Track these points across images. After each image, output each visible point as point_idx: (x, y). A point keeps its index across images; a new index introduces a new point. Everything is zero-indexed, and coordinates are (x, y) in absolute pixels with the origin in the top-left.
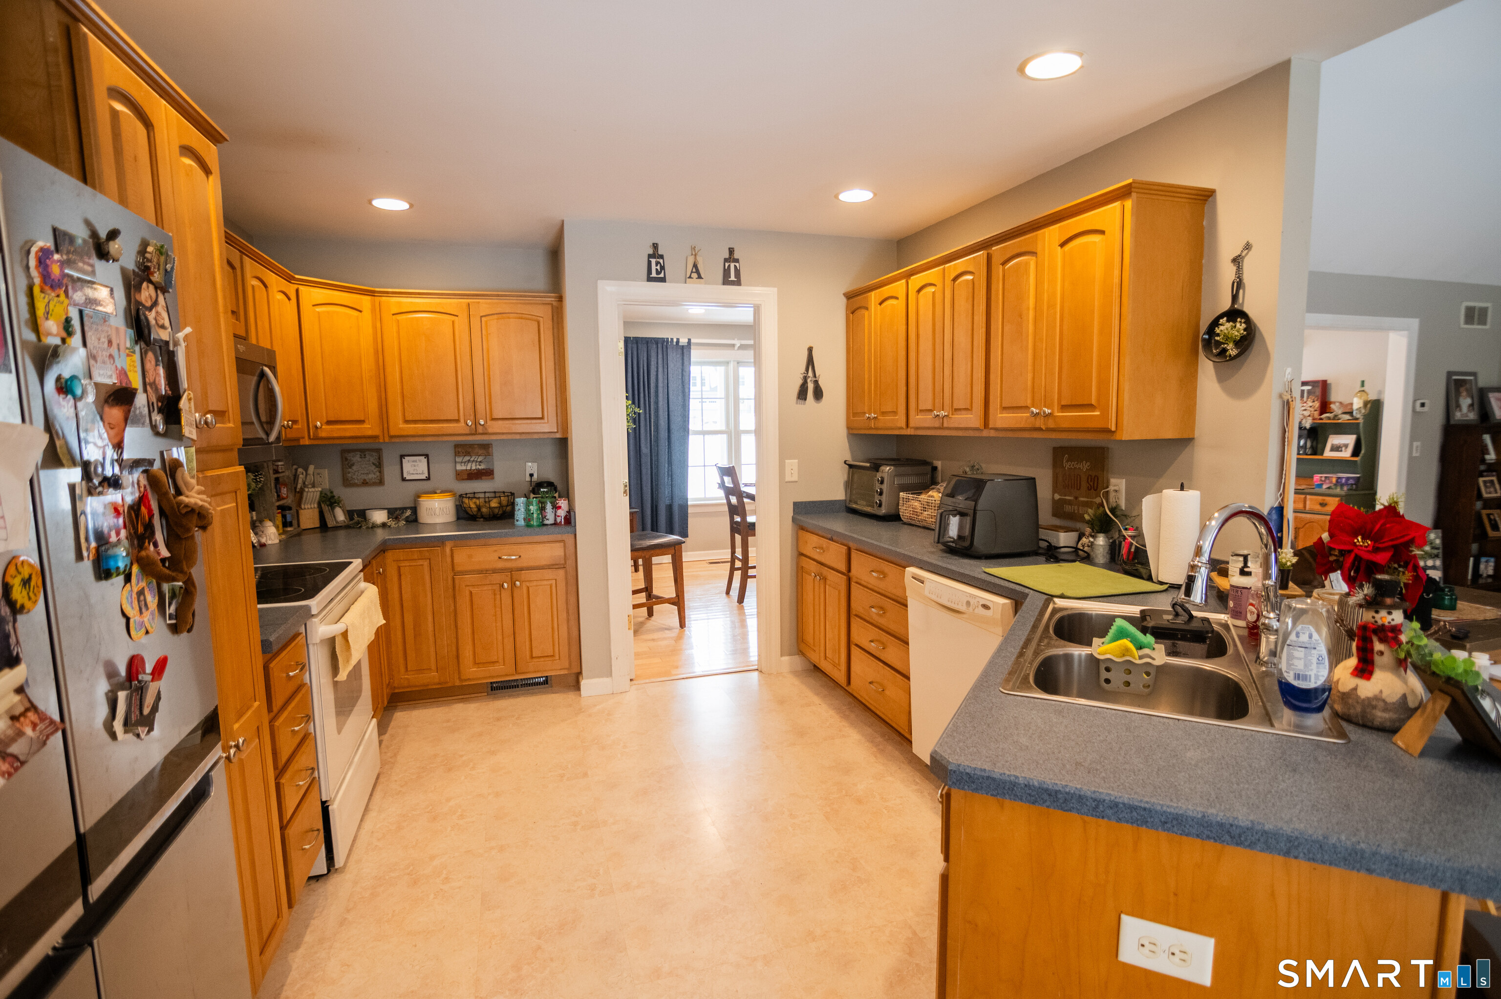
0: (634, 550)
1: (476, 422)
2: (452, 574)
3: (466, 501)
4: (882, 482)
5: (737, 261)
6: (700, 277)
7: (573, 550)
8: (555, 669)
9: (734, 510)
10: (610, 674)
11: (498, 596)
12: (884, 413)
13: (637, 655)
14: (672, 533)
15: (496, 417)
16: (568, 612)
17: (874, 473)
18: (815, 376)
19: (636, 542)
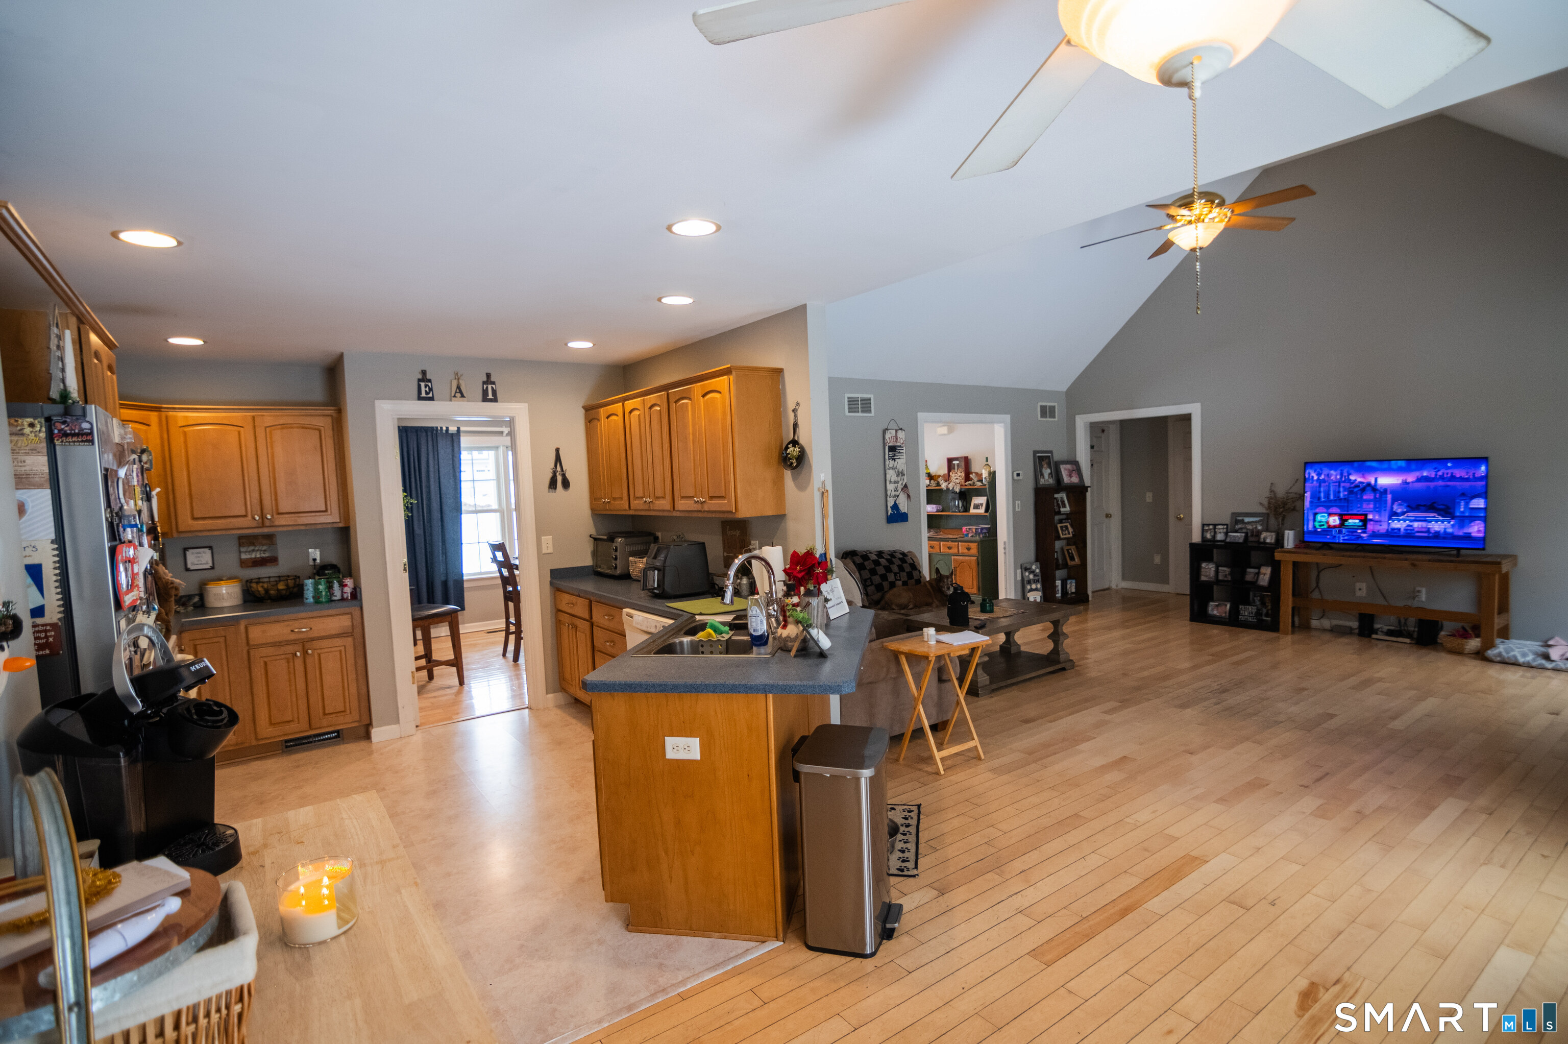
0: (414, 620)
1: (263, 516)
2: (247, 648)
3: (254, 585)
4: (616, 550)
5: (494, 383)
6: (463, 396)
7: (359, 620)
8: (345, 722)
9: (506, 581)
10: (397, 721)
11: (291, 664)
12: (614, 499)
13: (421, 709)
14: (448, 604)
15: (282, 511)
16: (357, 673)
17: (610, 543)
18: (562, 470)
19: (416, 613)
